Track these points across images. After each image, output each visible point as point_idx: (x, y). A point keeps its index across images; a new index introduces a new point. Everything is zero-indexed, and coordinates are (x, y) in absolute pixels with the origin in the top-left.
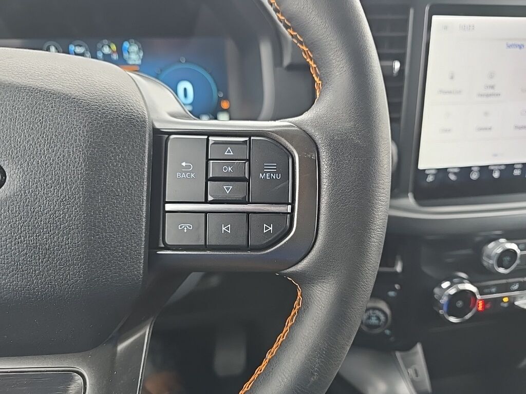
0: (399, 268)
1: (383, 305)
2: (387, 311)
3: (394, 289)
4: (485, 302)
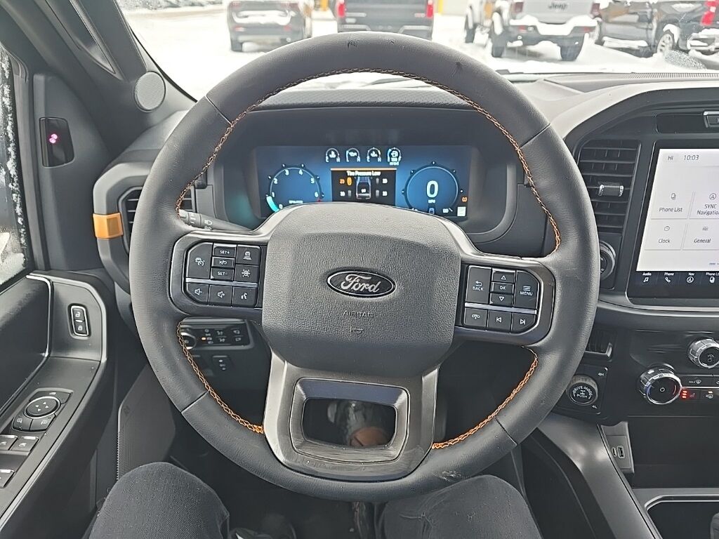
0: (609, 354)
1: (592, 383)
2: (596, 389)
3: (604, 371)
4: (690, 392)
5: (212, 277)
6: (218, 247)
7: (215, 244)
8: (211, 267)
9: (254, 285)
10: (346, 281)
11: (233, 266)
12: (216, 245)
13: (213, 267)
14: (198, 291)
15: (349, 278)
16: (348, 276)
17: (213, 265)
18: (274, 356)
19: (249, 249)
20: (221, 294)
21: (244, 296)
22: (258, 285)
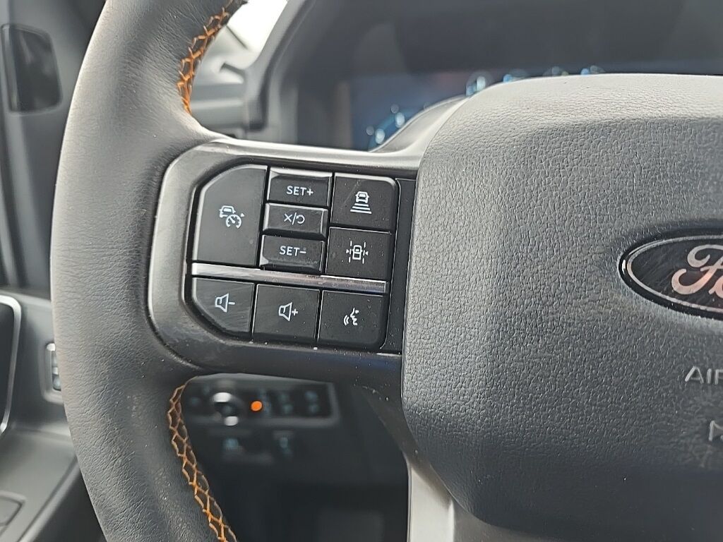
5: (263, 261)
6: (281, 177)
7: (272, 169)
8: (261, 232)
9: (380, 285)
10: (688, 267)
11: (322, 230)
12: (275, 171)
13: (269, 232)
14: (222, 303)
15: (699, 256)
16: (696, 250)
17: (266, 226)
18: (416, 482)
19: (365, 186)
20: (287, 311)
21: (352, 318)
22: (389, 287)
